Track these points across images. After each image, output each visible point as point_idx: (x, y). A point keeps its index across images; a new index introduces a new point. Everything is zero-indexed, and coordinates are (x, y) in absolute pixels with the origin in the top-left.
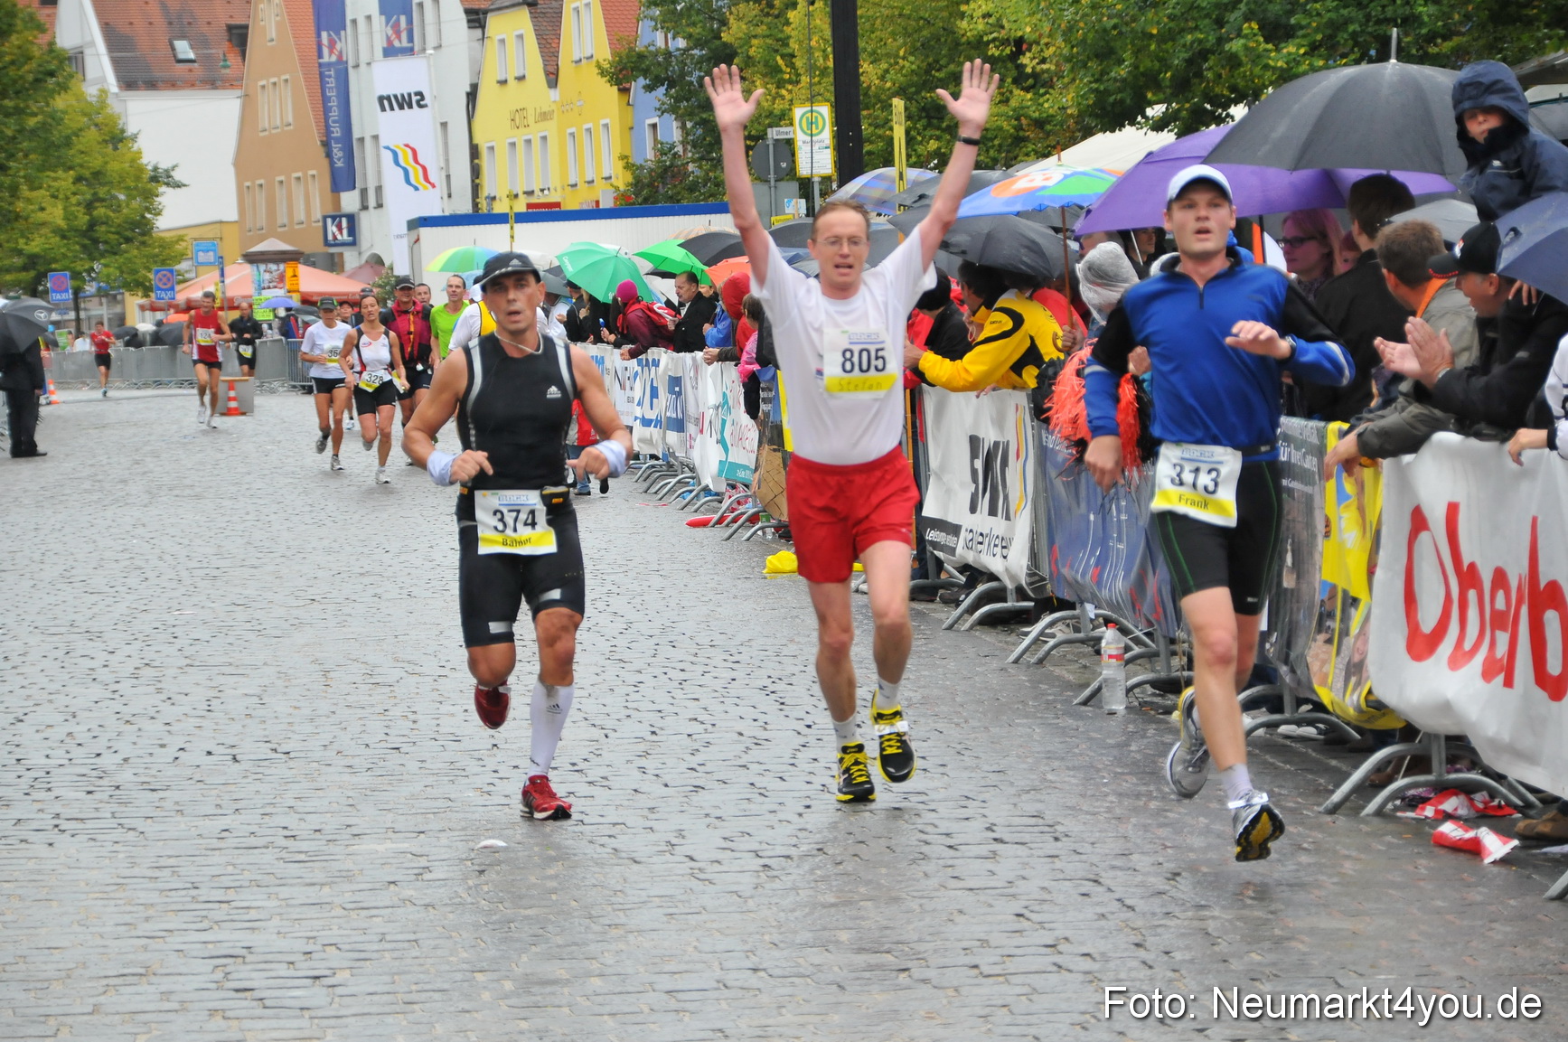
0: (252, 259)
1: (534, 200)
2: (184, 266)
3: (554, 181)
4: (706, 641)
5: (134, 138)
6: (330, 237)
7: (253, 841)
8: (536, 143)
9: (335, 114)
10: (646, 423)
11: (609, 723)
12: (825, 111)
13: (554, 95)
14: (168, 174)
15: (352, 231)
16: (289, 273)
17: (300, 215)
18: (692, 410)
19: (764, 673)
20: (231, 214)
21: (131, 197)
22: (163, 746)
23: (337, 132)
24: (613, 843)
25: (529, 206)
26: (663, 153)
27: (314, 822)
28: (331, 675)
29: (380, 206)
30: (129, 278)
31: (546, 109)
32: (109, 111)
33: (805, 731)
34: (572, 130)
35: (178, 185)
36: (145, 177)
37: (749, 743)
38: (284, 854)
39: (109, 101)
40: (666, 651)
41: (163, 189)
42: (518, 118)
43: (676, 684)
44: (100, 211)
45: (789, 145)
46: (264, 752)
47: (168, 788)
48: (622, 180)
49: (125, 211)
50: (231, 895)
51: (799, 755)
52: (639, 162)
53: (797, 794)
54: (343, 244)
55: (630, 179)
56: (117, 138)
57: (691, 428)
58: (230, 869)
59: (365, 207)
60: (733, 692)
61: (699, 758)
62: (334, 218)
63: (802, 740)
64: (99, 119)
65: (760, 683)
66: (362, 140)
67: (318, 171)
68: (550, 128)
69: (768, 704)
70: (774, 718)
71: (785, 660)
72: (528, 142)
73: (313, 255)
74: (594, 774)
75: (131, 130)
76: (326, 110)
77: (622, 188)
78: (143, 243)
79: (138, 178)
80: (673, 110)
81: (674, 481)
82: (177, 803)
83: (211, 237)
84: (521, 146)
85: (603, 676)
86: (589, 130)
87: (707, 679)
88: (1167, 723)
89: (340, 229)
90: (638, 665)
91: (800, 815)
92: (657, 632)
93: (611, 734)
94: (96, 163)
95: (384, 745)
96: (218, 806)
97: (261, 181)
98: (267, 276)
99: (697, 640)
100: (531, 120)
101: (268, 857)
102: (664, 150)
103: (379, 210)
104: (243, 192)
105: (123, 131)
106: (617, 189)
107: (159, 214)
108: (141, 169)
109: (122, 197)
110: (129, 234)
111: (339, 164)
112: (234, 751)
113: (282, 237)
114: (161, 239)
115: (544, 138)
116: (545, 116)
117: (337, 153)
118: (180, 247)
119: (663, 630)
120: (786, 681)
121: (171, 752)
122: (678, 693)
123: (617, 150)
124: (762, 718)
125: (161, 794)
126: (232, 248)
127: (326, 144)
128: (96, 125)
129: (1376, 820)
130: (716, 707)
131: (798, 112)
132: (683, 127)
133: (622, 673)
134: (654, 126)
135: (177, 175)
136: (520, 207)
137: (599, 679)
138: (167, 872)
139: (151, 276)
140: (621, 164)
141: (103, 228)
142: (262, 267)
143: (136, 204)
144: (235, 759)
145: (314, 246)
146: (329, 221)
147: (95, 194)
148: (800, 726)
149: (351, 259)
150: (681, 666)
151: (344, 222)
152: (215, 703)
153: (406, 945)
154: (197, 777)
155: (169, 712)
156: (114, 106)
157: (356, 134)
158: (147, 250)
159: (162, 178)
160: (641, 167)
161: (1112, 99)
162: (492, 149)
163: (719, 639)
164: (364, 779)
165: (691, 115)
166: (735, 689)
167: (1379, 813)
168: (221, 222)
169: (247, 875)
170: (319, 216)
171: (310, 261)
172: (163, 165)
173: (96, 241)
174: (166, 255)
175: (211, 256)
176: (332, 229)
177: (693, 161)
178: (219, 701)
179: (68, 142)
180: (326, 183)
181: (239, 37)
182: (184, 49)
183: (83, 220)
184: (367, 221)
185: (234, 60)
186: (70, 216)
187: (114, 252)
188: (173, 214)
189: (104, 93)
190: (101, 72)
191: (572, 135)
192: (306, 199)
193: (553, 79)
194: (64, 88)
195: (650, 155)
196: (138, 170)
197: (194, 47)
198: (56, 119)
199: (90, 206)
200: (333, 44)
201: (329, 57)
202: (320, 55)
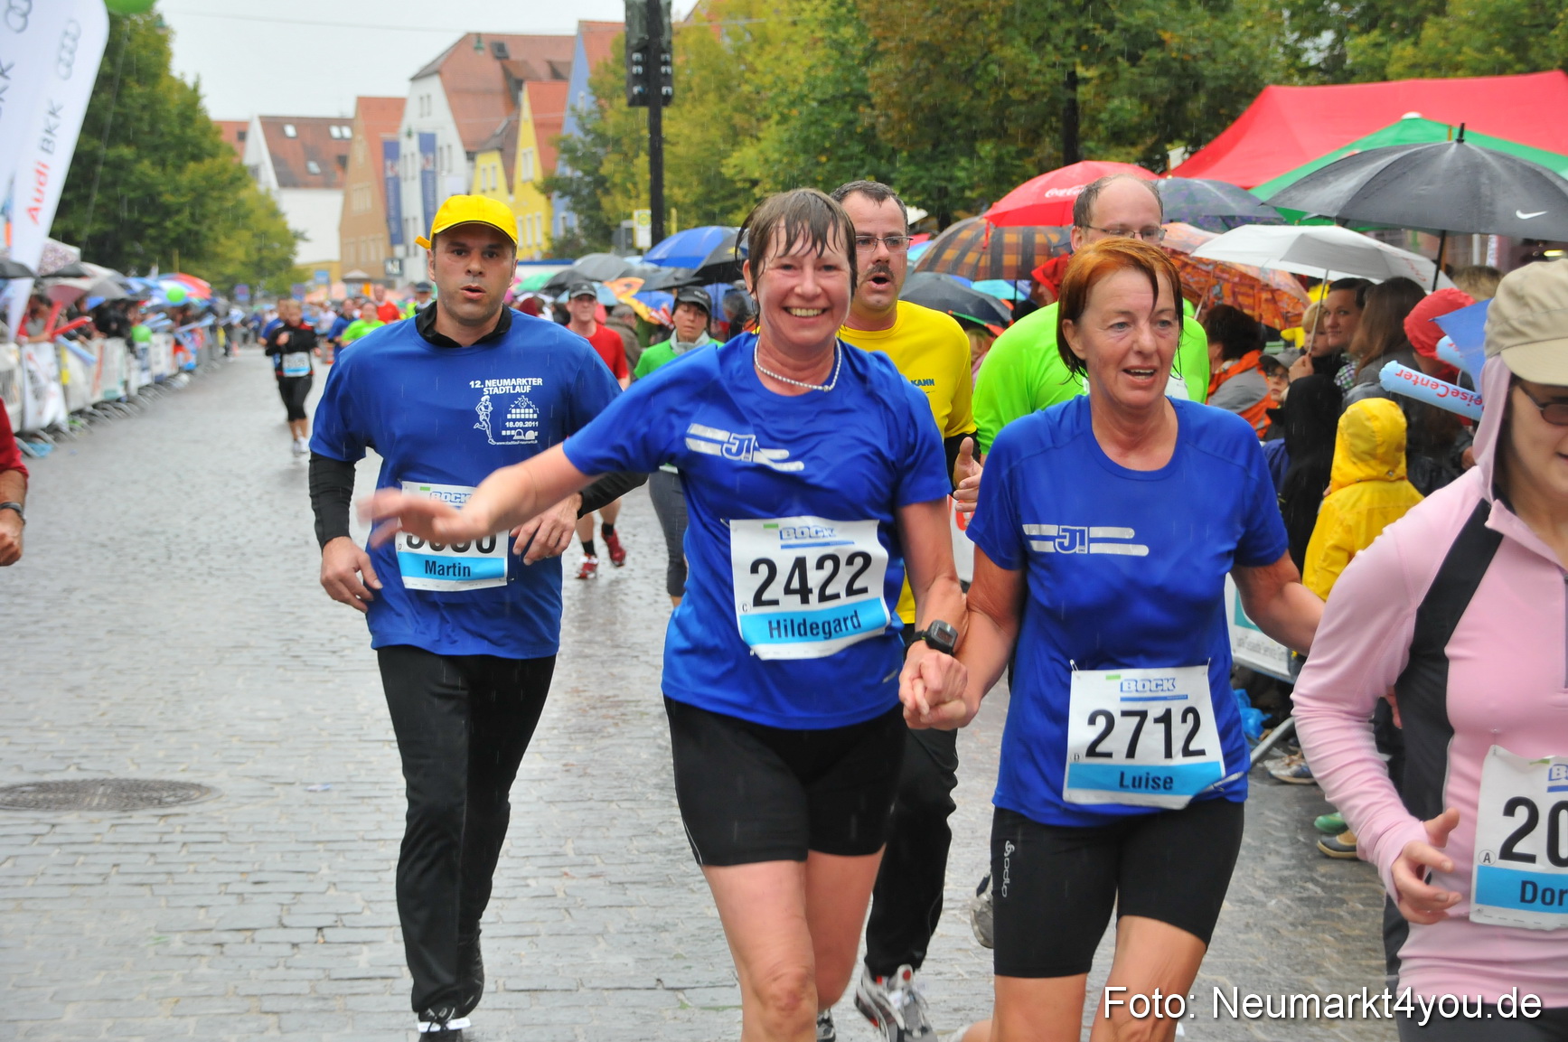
0: (347, 281)
2: (309, 284)
6: (388, 271)
9: (393, 205)
12: (648, 212)
15: (401, 267)
17: (373, 257)
20: (335, 258)
21: (282, 246)
23: (393, 213)
29: (416, 255)
32: (271, 199)
35: (306, 240)
44: (265, 253)
45: (630, 231)
48: (545, 246)
49: (279, 253)
52: (553, 235)
54: (396, 275)
55: (550, 245)
56: (275, 214)
62: (390, 260)
64: (266, 203)
67: (382, 236)
75: (283, 210)
76: (387, 201)
78: (286, 272)
79: (285, 236)
80: (574, 209)
83: (324, 268)
86: (530, 219)
89: (394, 266)
97: (354, 240)
98: (354, 291)
103: (415, 257)
104: (343, 246)
106: (543, 250)
107: (295, 254)
109: (277, 245)
110: (278, 266)
111: (395, 231)
113: (364, 270)
114: (297, 269)
117: (393, 225)
118: (308, 274)
126: (335, 274)
127: (388, 220)
128: (265, 207)
131: (636, 214)
132: (579, 218)
134: (564, 218)
135: (308, 235)
140: (545, 237)
141: (265, 263)
142: (352, 286)
143: (285, 249)
146: (388, 262)
149: (399, 283)
151: (397, 263)
156: (275, 197)
157: (404, 217)
158: (290, 275)
159: (299, 236)
165: (580, 213)
168: (330, 262)
170: (380, 259)
172: (300, 230)
174: (300, 277)
175: (322, 279)
176: (389, 266)
177: (584, 237)
179: (246, 216)
180: (386, 242)
181: (343, 161)
182: (314, 167)
183: (255, 257)
184: (408, 263)
185: (339, 174)
186: (247, 254)
187: (272, 274)
188: (304, 255)
189: (268, 190)
190: (268, 177)
191: (521, 221)
192: (375, 250)
193: (511, 189)
194: (246, 186)
195: (561, 233)
196: (285, 231)
197: (319, 166)
198: (240, 203)
199: (259, 250)
200: (392, 167)
201: (390, 174)
202: (385, 172)
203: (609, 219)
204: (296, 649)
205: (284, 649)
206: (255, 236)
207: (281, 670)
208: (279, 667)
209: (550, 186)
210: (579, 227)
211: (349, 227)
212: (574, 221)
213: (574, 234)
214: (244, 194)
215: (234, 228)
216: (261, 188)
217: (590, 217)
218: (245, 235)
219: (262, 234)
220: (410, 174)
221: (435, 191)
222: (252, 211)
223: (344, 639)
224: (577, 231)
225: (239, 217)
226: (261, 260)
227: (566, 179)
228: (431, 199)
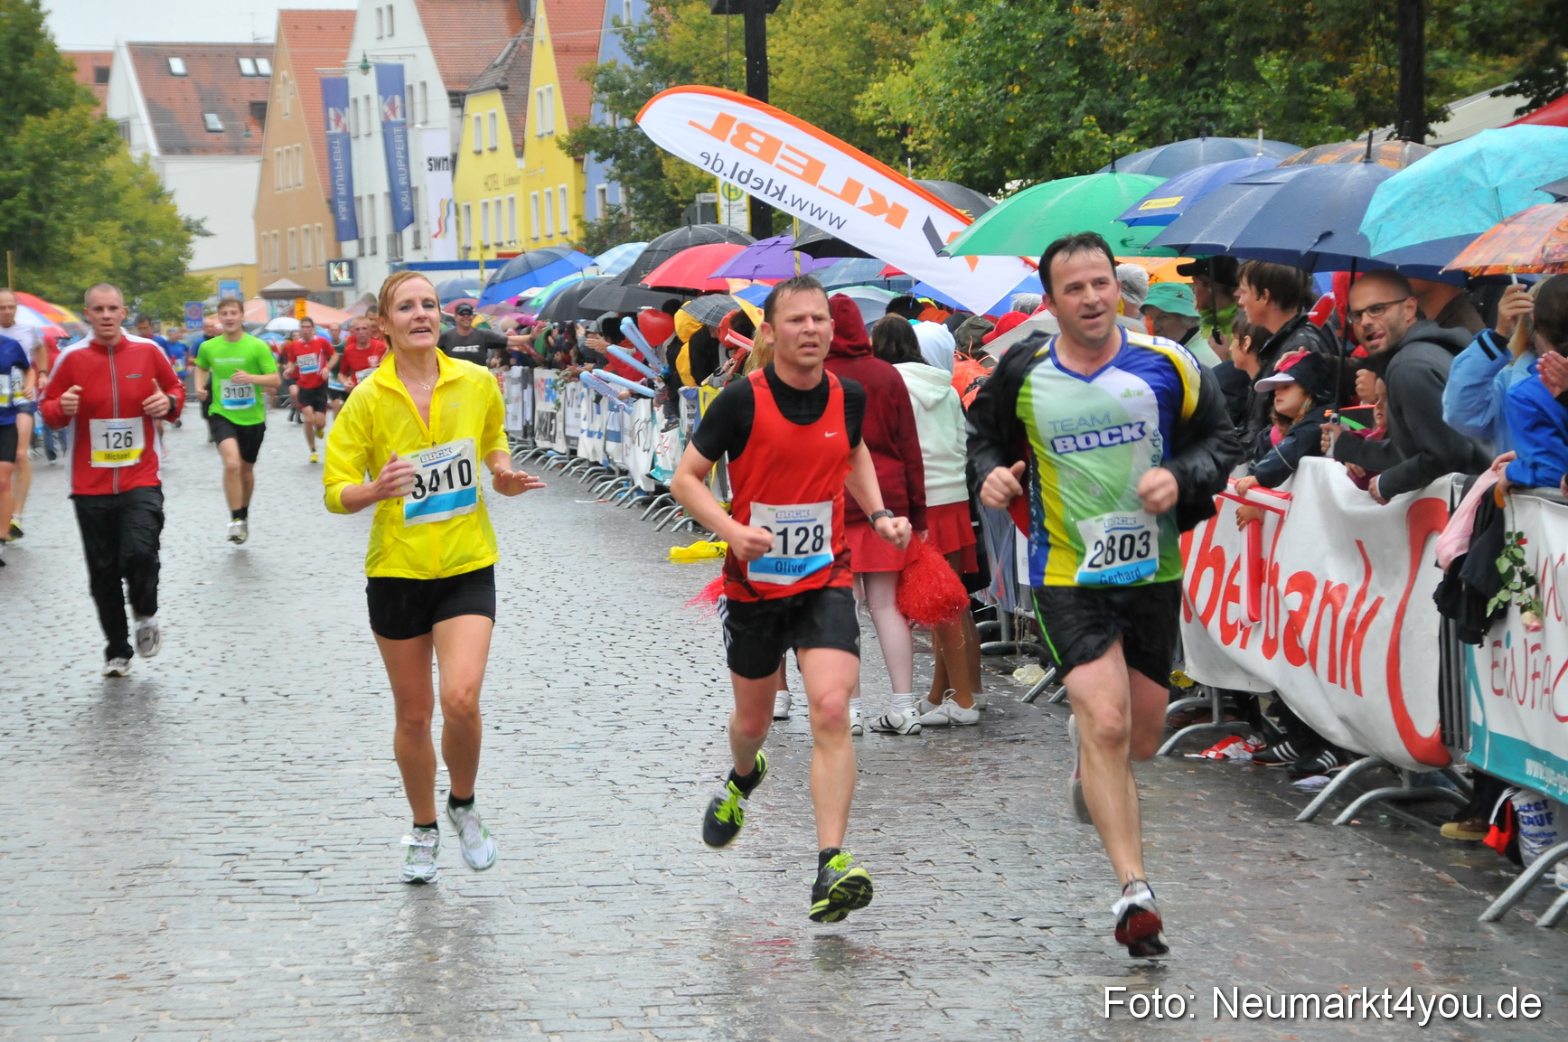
0: (269, 296)
1: (503, 251)
3: (520, 235)
4: (632, 611)
5: (171, 195)
6: (332, 279)
7: (257, 765)
8: (505, 205)
9: (341, 177)
10: (590, 434)
11: (551, 677)
13: (520, 163)
14: (198, 225)
15: (352, 273)
16: (298, 308)
17: (309, 261)
18: (627, 425)
19: (679, 637)
20: (251, 259)
21: (167, 243)
22: (185, 689)
23: (342, 191)
24: (550, 771)
25: (499, 255)
26: (611, 213)
27: (310, 749)
28: (325, 634)
29: (374, 253)
30: (164, 310)
31: (514, 175)
32: (150, 172)
33: (711, 684)
34: (535, 193)
35: (207, 234)
36: (179, 227)
37: (664, 692)
38: (283, 776)
39: (152, 163)
40: (600, 618)
41: (194, 237)
42: (491, 182)
43: (607, 646)
44: (142, 255)
45: (711, 212)
46: (268, 694)
47: (189, 721)
48: (576, 235)
49: (162, 255)
50: (238, 806)
51: (705, 702)
52: (589, 219)
53: (702, 734)
54: (344, 285)
55: (582, 234)
56: (157, 194)
57: (627, 439)
58: (237, 786)
59: (362, 254)
60: (653, 653)
61: (623, 704)
62: (336, 262)
63: (708, 691)
64: (143, 177)
65: (676, 646)
66: (360, 199)
67: (324, 223)
68: (517, 191)
69: (683, 663)
70: (686, 672)
71: (697, 628)
72: (499, 202)
73: (319, 293)
74: (536, 716)
75: (169, 187)
76: (333, 174)
77: (576, 241)
78: (178, 282)
79: (173, 227)
80: (620, 178)
81: (612, 482)
82: (197, 734)
83: (233, 277)
84: (492, 207)
85: (548, 638)
86: (549, 194)
87: (632, 642)
88: (1004, 680)
89: (341, 271)
90: (577, 629)
91: (703, 750)
92: (593, 604)
93: (552, 684)
94: (139, 214)
95: (366, 690)
96: (231, 737)
97: (276, 231)
98: (279, 310)
99: (626, 610)
100: (501, 184)
101: (269, 780)
102: (611, 211)
103: (373, 258)
104: (261, 241)
105: (162, 188)
106: (571, 242)
107: (190, 257)
108: (175, 220)
109: (159, 243)
110: (166, 274)
111: (344, 218)
112: (243, 694)
113: (291, 278)
114: (192, 278)
115: (512, 200)
116: (512, 181)
117: (342, 208)
118: (208, 285)
119: (599, 602)
120: (697, 644)
121: (192, 694)
122: (608, 653)
123: (572, 210)
124: (676, 673)
125: (183, 727)
126: (251, 286)
127: (332, 204)
128: (139, 183)
129: (1166, 760)
130: (639, 665)
131: (721, 183)
132: (627, 192)
133: (563, 636)
134: (603, 191)
135: (206, 226)
136: (491, 255)
137: (544, 641)
138: (186, 789)
139: (183, 309)
140: (575, 222)
141: (143, 269)
142: (276, 302)
143: (172, 249)
144: (244, 700)
145: (318, 286)
146: (332, 265)
147: (137, 240)
148: (707, 680)
149: (350, 297)
150: (611, 631)
151: (345, 266)
152: (229, 655)
153: (381, 847)
154: (213, 714)
155: (190, 662)
156: (154, 168)
157: (357, 194)
158: (181, 288)
159: (194, 228)
160: (591, 225)
161: (977, 175)
162: (468, 208)
163: (643, 610)
164: (352, 718)
165: (633, 181)
166: (655, 650)
167: (1169, 753)
168: (242, 265)
169: (251, 791)
170: (323, 260)
171: (317, 298)
172: (196, 217)
173: (137, 279)
174: (195, 291)
176: (334, 272)
177: (635, 220)
178: (230, 654)
179: (115, 197)
180: (331, 234)
181: (259, 111)
182: (214, 121)
183: (127, 261)
184: (364, 266)
185: (255, 130)
186: (115, 259)
187: (151, 288)
188: (203, 258)
189: (147, 156)
190: (144, 139)
191: (535, 197)
192: (313, 247)
193: (520, 150)
194: (113, 152)
195: (599, 215)
196: (174, 221)
197: (222, 119)
198: (106, 177)
199: (133, 250)
200: (338, 119)
201: (335, 129)
202: (328, 128)
203: (676, 192)
204: (246, 868)
205: (227, 869)
206: (125, 228)
207: (225, 903)
208: (221, 897)
209: (582, 144)
210: (628, 205)
211: (270, 213)
212: (618, 196)
213: (621, 215)
214: (110, 164)
215: (96, 218)
216: (136, 155)
217: (644, 188)
218: (112, 228)
219: (141, 226)
220: (363, 130)
221: (406, 153)
222: (124, 189)
223: (319, 851)
224: (624, 210)
225: (103, 201)
226: (135, 266)
227: (605, 131)
228: (401, 165)
